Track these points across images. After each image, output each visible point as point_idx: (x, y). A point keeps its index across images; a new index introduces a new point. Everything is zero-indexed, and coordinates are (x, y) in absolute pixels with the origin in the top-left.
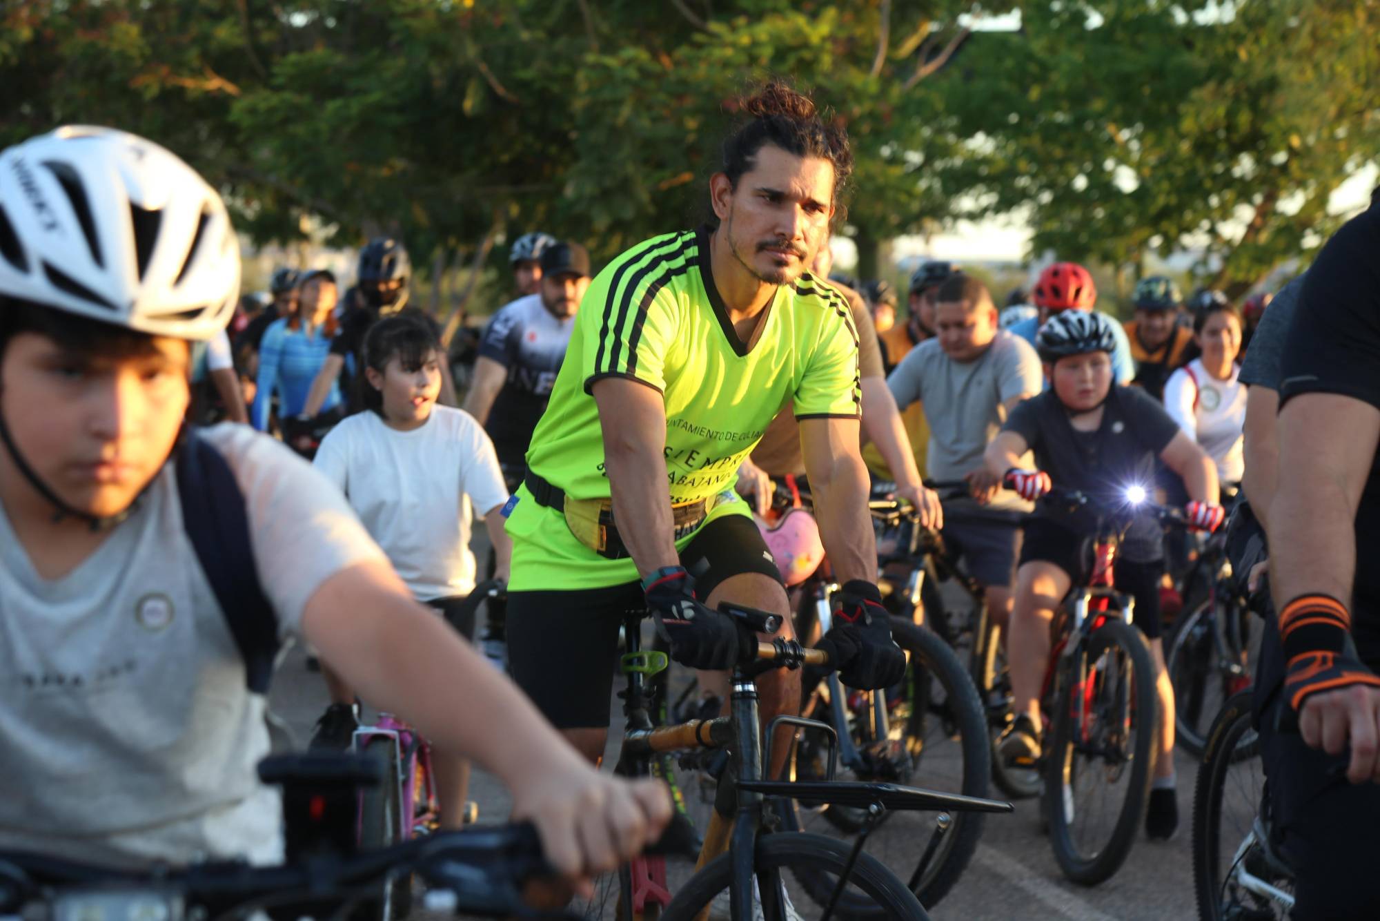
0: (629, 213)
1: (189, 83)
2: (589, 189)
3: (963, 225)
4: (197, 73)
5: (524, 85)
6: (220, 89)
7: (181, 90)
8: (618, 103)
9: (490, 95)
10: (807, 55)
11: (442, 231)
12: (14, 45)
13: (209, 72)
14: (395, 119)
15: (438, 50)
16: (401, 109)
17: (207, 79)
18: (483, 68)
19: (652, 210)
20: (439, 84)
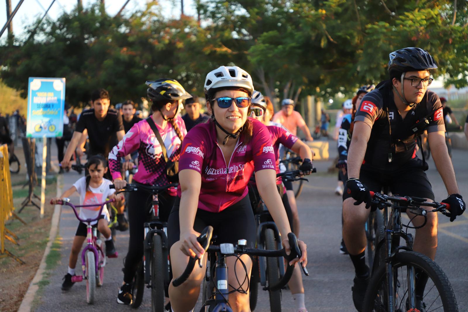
1: (218, 50)
2: (366, 68)
4: (220, 46)
5: (339, 37)
6: (226, 51)
7: (215, 51)
8: (379, 40)
9: (329, 41)
10: (433, 21)
12: (165, 44)
13: (224, 46)
14: (299, 51)
15: (314, 27)
16: (299, 48)
17: (223, 48)
18: (327, 33)
20: (313, 38)
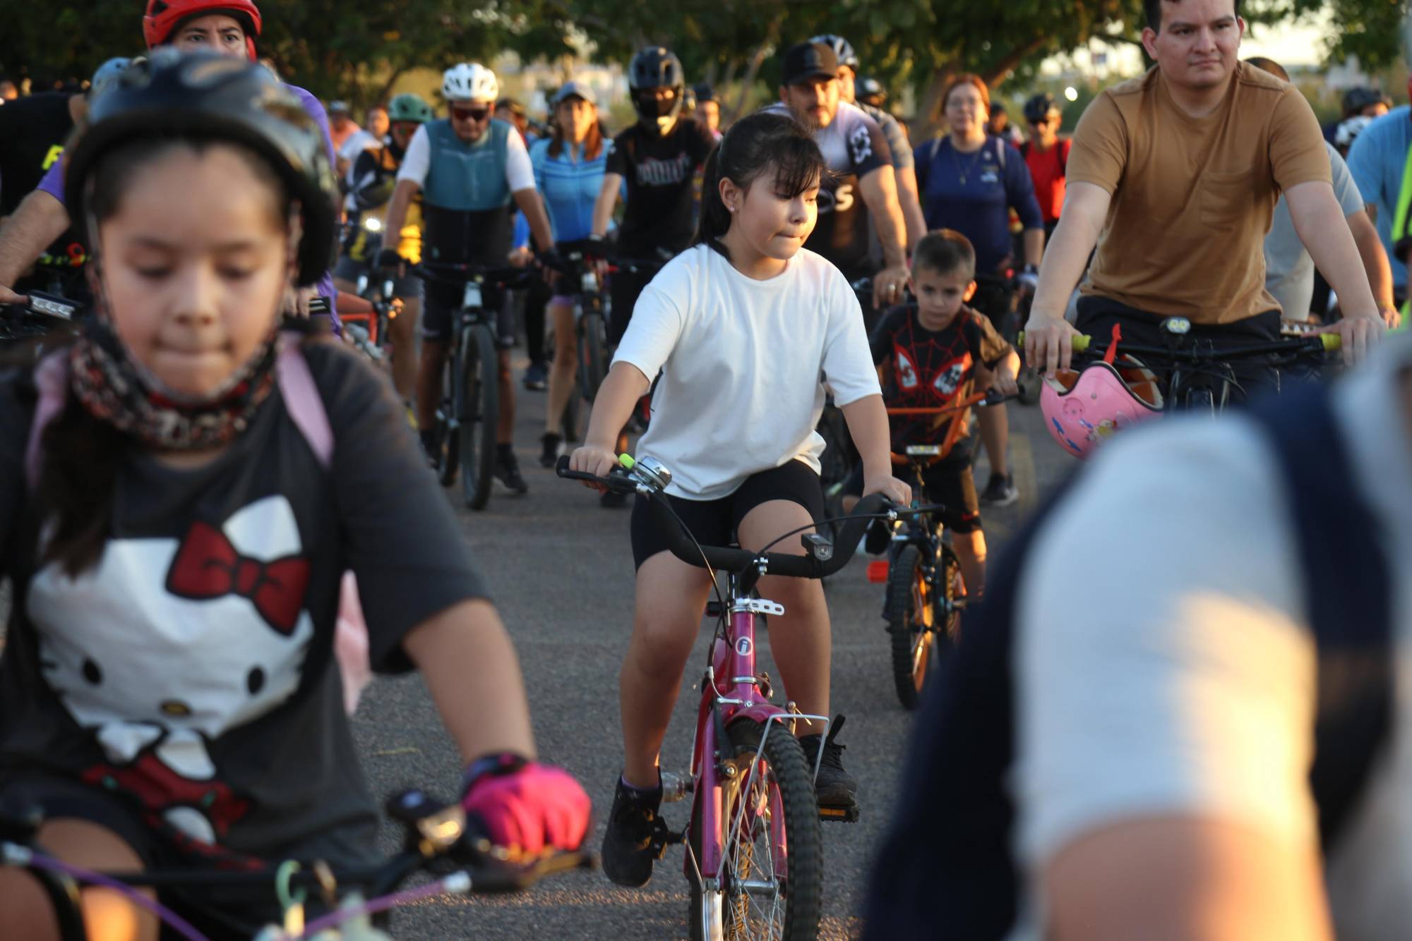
0: (908, 21)
3: (1259, 28)
11: (714, 42)
19: (932, 18)
